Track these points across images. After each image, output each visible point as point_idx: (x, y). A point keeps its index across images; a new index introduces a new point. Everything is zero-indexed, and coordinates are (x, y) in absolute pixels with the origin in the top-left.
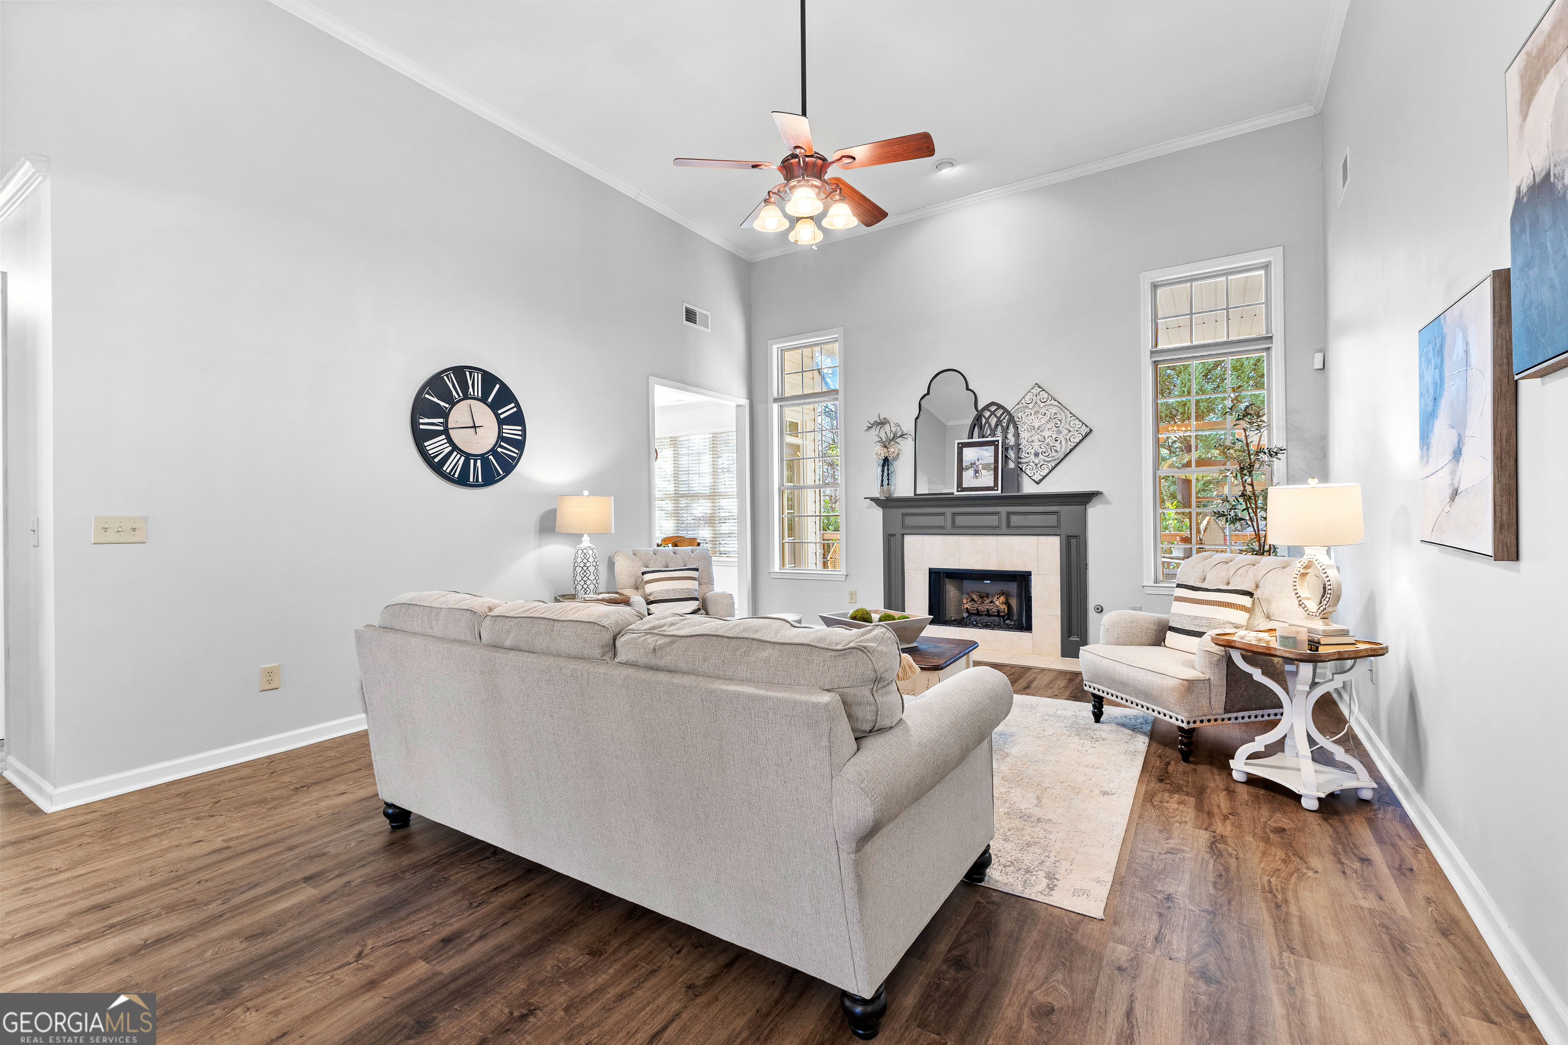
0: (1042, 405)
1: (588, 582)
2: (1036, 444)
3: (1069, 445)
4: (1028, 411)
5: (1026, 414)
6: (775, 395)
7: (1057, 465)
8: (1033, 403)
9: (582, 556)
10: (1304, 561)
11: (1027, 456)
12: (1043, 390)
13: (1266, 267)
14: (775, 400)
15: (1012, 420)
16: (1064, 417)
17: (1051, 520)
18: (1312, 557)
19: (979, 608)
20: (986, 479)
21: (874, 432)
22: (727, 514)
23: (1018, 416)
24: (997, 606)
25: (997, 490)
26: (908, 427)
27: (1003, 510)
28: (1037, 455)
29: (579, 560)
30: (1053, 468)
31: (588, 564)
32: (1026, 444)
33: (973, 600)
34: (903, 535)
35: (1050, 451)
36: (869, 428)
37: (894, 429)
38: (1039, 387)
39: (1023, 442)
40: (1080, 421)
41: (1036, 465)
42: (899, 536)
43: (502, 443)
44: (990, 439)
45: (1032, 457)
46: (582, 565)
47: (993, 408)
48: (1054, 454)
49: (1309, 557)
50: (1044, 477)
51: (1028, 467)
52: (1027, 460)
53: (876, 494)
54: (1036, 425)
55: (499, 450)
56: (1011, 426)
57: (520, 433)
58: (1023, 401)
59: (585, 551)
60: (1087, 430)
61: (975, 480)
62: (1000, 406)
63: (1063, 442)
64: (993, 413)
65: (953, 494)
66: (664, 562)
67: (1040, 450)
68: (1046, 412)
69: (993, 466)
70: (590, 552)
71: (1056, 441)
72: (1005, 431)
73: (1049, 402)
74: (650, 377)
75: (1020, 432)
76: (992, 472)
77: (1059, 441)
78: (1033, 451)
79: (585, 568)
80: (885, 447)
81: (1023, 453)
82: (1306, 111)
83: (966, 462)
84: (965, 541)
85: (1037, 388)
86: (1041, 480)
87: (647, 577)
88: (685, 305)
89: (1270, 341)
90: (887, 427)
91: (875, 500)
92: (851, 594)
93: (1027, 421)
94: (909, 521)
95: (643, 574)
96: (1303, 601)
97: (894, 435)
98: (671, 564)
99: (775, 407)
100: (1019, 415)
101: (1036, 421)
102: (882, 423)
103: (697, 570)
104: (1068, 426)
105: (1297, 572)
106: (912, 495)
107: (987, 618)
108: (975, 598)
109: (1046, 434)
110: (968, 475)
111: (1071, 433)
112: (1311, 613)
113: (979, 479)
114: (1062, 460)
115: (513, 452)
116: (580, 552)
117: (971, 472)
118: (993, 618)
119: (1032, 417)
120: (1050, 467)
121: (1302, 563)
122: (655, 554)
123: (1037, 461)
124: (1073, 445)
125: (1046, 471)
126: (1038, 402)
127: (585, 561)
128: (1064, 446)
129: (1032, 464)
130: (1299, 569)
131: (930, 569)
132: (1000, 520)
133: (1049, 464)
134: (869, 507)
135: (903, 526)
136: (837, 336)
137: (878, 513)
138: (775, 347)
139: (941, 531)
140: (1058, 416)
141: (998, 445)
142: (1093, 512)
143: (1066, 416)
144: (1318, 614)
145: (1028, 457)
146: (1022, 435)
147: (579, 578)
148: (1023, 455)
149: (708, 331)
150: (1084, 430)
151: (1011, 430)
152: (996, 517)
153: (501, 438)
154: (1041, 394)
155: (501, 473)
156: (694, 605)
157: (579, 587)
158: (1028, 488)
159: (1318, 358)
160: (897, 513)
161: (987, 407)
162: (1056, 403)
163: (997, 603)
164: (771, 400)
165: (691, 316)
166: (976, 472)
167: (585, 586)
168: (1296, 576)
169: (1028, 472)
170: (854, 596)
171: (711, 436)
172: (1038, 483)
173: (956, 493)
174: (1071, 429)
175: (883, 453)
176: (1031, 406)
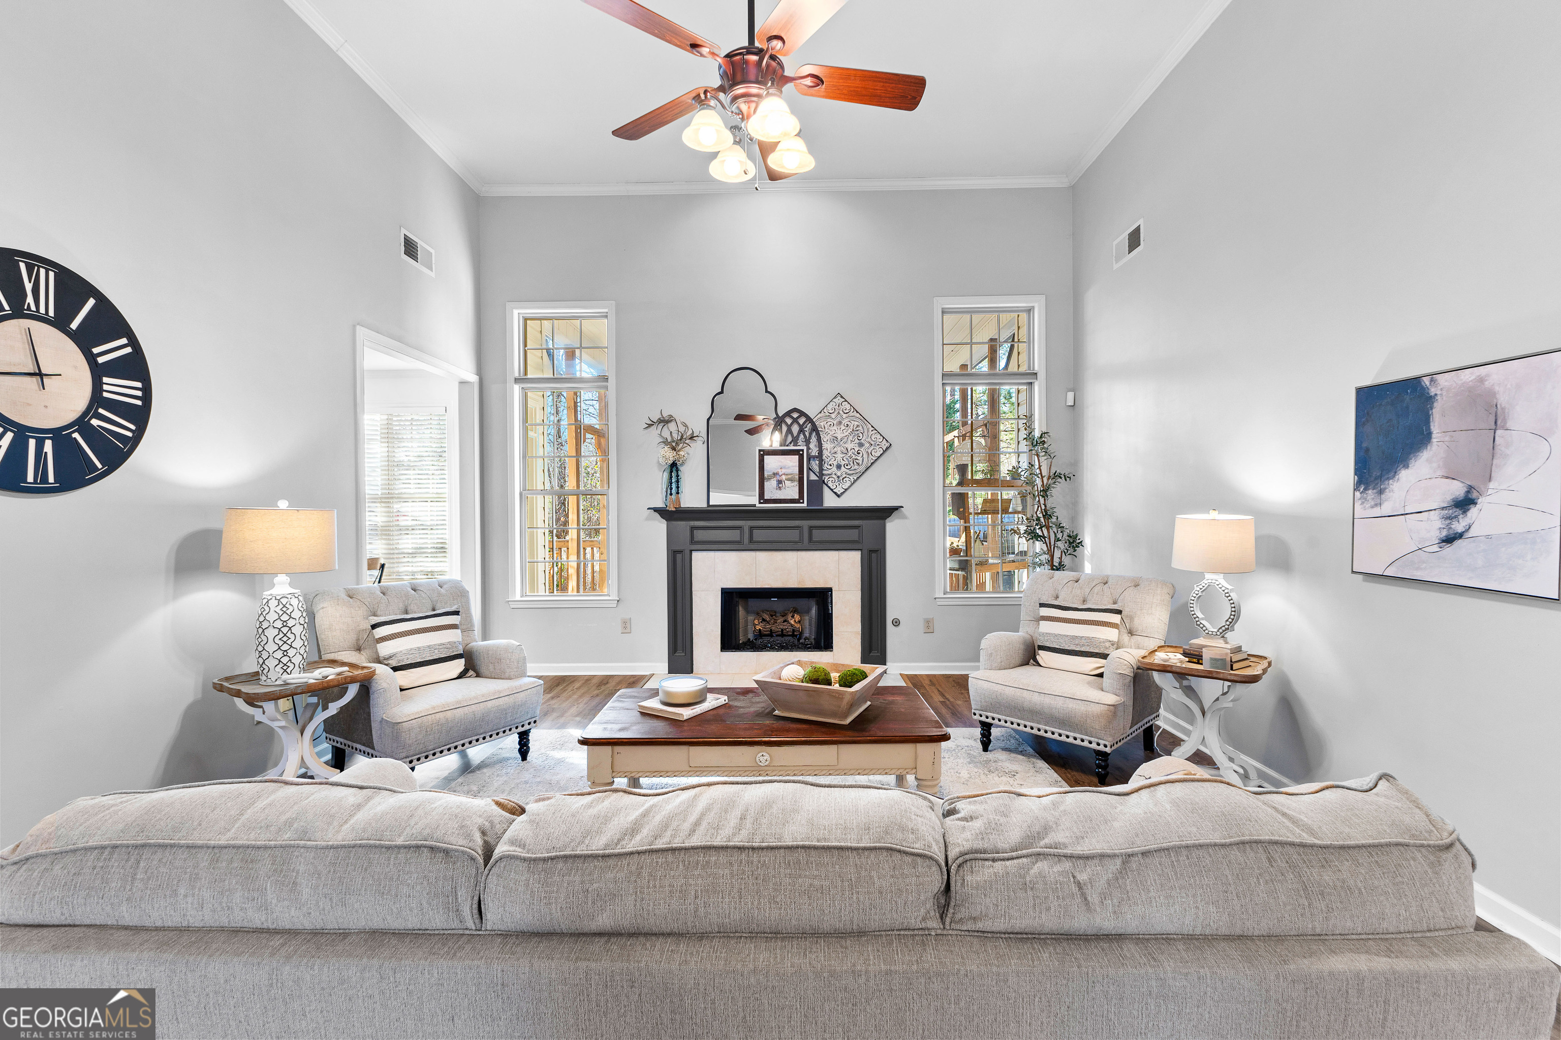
0: (845, 416)
1: (291, 652)
2: (839, 456)
3: (870, 459)
4: (831, 421)
5: (829, 423)
6: (517, 375)
7: (858, 478)
8: (836, 413)
9: (278, 609)
10: (1204, 585)
11: (829, 467)
12: (846, 401)
13: (1029, 311)
14: (517, 380)
15: (815, 429)
16: (866, 430)
17: (853, 534)
18: (1214, 581)
19: (773, 628)
20: (791, 491)
21: (654, 431)
22: (410, 523)
23: (820, 424)
24: (792, 625)
25: (803, 503)
26: (699, 427)
27: (806, 524)
28: (839, 467)
29: (272, 617)
30: (855, 481)
31: (290, 623)
32: (829, 455)
33: (764, 620)
34: (691, 551)
35: (852, 464)
36: (650, 426)
37: (682, 429)
38: (842, 397)
39: (826, 453)
40: (881, 435)
41: (838, 477)
42: (687, 552)
43: (101, 411)
44: (792, 447)
45: (834, 469)
46: (279, 624)
47: (795, 415)
48: (856, 467)
49: (1210, 581)
50: (846, 490)
51: (830, 479)
52: (829, 472)
53: (660, 504)
54: (839, 437)
55: (95, 422)
56: (814, 434)
57: (139, 393)
58: (825, 410)
59: (284, 601)
60: (888, 445)
61: (778, 491)
62: (802, 414)
63: (865, 456)
64: (795, 421)
65: (755, 506)
66: (401, 606)
67: (843, 463)
68: (849, 423)
69: (797, 477)
70: (295, 602)
71: (859, 453)
72: (807, 442)
73: (851, 414)
74: (358, 327)
75: (823, 443)
76: (796, 483)
77: (861, 454)
78: (835, 463)
79: (285, 630)
80: (674, 449)
81: (826, 465)
82: (1062, 182)
83: (768, 471)
84: (762, 557)
85: (839, 398)
86: (842, 493)
87: (381, 632)
88: (404, 231)
89: (1035, 377)
90: (672, 426)
91: (656, 510)
92: (625, 623)
93: (830, 431)
94: (700, 535)
95: (374, 627)
96: (1202, 622)
97: (682, 436)
98: (412, 607)
99: (517, 388)
100: (822, 424)
101: (839, 432)
102: (665, 421)
103: (456, 613)
104: (869, 440)
105: (1194, 595)
106: (704, 505)
107: (779, 638)
108: (767, 617)
109: (850, 446)
110: (770, 485)
111: (872, 447)
112: (1210, 633)
113: (783, 490)
114: (863, 473)
115: (126, 427)
116: (273, 603)
117: (773, 482)
118: (787, 638)
119: (835, 428)
120: (852, 480)
121: (1201, 587)
122: (384, 594)
123: (839, 474)
124: (874, 459)
125: (848, 484)
126: (841, 412)
127: (285, 617)
128: (865, 460)
129: (834, 476)
130: (1197, 592)
131: (722, 589)
132: (801, 534)
133: (851, 477)
134: (648, 519)
135: (692, 541)
136: (606, 310)
137: (661, 526)
138: (516, 312)
139: (737, 546)
140: (860, 428)
141: (802, 455)
142: (892, 527)
143: (868, 431)
144: (1218, 633)
145: (830, 470)
146: (825, 445)
147: (271, 647)
148: (826, 466)
149: (433, 274)
150: (885, 445)
151: (814, 439)
152: (797, 532)
153: (97, 399)
154: (843, 404)
155: (99, 466)
156: (459, 665)
157: (271, 663)
158: (830, 501)
159: (1070, 395)
160: (683, 526)
161: (788, 414)
162: (858, 415)
163: (792, 622)
164: (510, 380)
165: (411, 249)
166: (780, 482)
167: (285, 660)
168: (1193, 598)
169: (830, 484)
170: (628, 625)
171: (386, 417)
172: (838, 496)
173: (758, 505)
174: (873, 443)
175: (671, 456)
176: (833, 416)
